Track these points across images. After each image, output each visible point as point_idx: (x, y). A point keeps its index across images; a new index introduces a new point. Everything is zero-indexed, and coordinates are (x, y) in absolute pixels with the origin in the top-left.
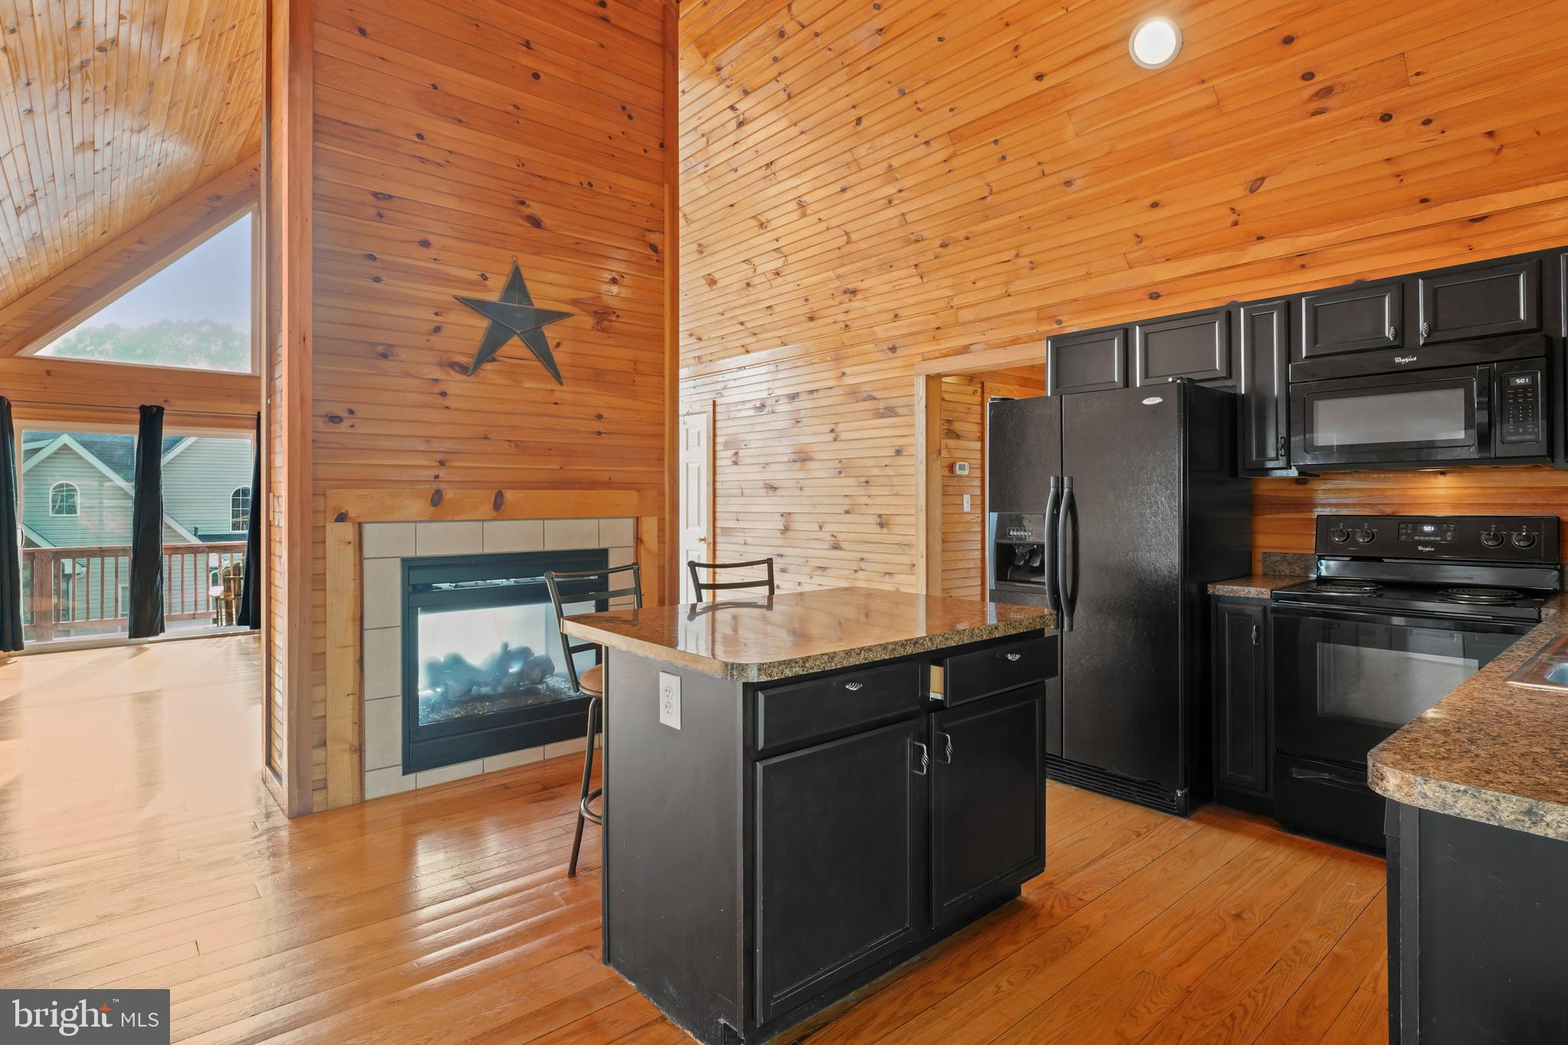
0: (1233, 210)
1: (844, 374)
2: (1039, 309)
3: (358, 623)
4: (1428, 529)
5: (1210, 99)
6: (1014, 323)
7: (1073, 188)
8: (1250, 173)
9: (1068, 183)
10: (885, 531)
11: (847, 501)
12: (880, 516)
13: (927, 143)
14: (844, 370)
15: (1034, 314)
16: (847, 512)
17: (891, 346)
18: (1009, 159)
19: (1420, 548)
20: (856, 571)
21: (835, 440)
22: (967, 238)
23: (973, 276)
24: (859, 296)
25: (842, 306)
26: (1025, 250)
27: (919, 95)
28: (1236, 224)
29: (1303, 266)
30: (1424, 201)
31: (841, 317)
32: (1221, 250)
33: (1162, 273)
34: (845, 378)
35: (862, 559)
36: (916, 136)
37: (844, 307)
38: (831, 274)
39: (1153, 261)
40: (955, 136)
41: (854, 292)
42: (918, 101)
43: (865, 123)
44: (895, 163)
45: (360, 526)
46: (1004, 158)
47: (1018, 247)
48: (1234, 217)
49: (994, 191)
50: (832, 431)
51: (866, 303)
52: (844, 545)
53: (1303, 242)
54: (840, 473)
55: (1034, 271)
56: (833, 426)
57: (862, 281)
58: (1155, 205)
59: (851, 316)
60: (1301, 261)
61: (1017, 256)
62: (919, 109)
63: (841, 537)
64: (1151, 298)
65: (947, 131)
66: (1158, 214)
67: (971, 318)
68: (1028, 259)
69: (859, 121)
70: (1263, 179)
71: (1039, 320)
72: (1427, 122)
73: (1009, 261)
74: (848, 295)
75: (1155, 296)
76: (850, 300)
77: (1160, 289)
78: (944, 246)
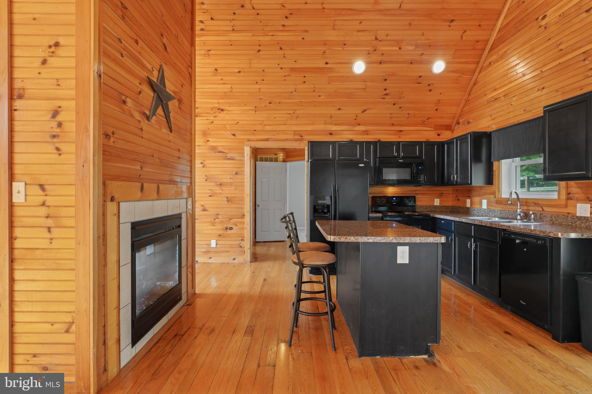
0: (356, 116)
1: (208, 141)
2: (294, 131)
3: (118, 262)
4: (394, 199)
5: (364, 87)
6: (286, 134)
7: (320, 98)
8: (364, 108)
9: (320, 96)
10: (230, 203)
11: (209, 191)
12: (227, 198)
13: (281, 68)
14: (208, 139)
15: (292, 132)
16: (210, 196)
17: (233, 134)
18: (306, 83)
19: (393, 203)
20: (215, 219)
21: (203, 167)
22: (280, 103)
23: (275, 116)
24: (225, 112)
25: (214, 114)
26: (297, 112)
27: (287, 52)
28: (355, 119)
29: (368, 134)
30: (393, 124)
31: (212, 118)
32: (349, 125)
33: (333, 128)
34: (209, 142)
35: (218, 214)
36: (279, 65)
37: (215, 115)
38: (216, 101)
39: (332, 124)
40: (293, 70)
41: (222, 110)
42: (285, 54)
43: (261, 53)
44: (266, 70)
45: (119, 203)
46: (305, 82)
47: (295, 110)
48: (356, 118)
49: (296, 91)
50: (202, 163)
51: (226, 115)
52: (208, 209)
53: (368, 128)
54: (206, 180)
55: (297, 119)
56: (202, 161)
57: (229, 107)
58: (339, 109)
59: (216, 119)
60: (366, 133)
61: (294, 113)
62: (284, 56)
63: (206, 206)
64: (330, 134)
65: (291, 67)
66: (339, 112)
67: (269, 129)
68: (296, 115)
69: (259, 51)
70: (366, 110)
71: (294, 134)
72: (400, 108)
73: (290, 114)
74: (219, 111)
75: (331, 134)
76: (219, 113)
77: (332, 132)
78: (270, 103)
